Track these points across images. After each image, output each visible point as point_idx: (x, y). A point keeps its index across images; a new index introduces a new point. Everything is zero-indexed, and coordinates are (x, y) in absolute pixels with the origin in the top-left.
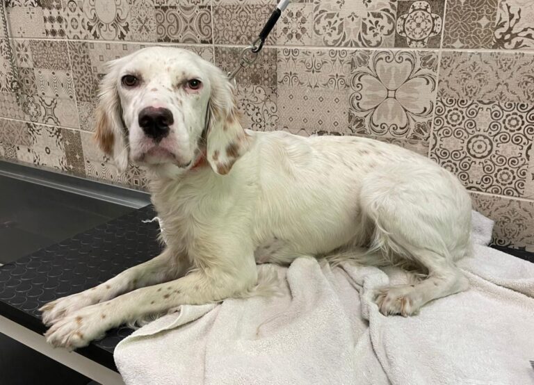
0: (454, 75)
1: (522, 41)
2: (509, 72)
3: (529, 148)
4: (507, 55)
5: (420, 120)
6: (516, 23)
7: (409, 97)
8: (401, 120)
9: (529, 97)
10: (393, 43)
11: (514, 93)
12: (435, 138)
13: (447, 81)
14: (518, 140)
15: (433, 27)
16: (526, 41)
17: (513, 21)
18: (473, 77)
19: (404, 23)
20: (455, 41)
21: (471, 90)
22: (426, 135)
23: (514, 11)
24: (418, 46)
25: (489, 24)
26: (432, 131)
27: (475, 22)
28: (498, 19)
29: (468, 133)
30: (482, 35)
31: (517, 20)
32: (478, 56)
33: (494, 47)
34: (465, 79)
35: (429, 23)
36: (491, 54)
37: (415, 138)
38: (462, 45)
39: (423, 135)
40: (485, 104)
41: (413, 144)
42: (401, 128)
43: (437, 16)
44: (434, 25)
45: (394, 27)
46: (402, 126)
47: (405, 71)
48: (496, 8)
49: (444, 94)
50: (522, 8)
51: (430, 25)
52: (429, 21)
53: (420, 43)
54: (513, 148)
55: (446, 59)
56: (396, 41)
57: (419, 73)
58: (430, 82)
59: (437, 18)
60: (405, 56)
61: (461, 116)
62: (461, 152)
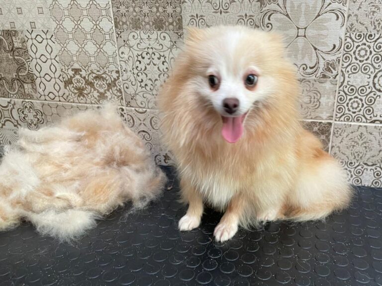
5: (330, 58)
8: (311, 60)
12: (343, 75)
22: (335, 72)
26: (340, 70)
29: (374, 68)
37: (324, 76)
39: (332, 73)
41: (322, 83)
42: (311, 68)
46: (312, 66)
49: (353, 30)
61: (369, 51)
62: (367, 87)
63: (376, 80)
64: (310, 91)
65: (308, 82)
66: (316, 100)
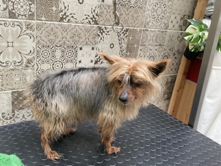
0: (43, 34)
1: (70, 19)
2: (66, 33)
3: (76, 64)
4: (65, 25)
5: (29, 57)
6: (67, 11)
7: (21, 46)
8: (18, 59)
9: (74, 43)
10: (8, 15)
11: (69, 42)
12: (37, 65)
13: (40, 37)
14: (72, 61)
15: (30, 9)
16: (72, 19)
17: (66, 10)
18: (52, 35)
19: (13, 5)
20: (42, 17)
21: (52, 41)
22: (32, 64)
23: (66, 5)
24: (23, 18)
25: (56, 10)
26: (35, 62)
27: (50, 8)
28: (60, 8)
29: (52, 61)
30: (54, 15)
31: (68, 10)
32: (53, 25)
33: (60, 21)
34: (49, 36)
35: (27, 7)
36: (59, 24)
37: (27, 66)
38: (45, 19)
39: (31, 64)
40: (58, 47)
41: (26, 70)
42: (18, 63)
43: (32, 3)
44: (30, 8)
45: (7, 7)
46: (19, 62)
47: (17, 32)
48: (59, 3)
49: (39, 43)
50: (69, 4)
51: (28, 7)
52: (27, 5)
53: (24, 17)
54: (70, 65)
55: (38, 26)
56: (9, 14)
57: (25, 33)
58: (32, 37)
59: (31, 4)
60: (16, 24)
61: (49, 53)
62: (50, 70)
63: (54, 66)
64: (19, 75)
65: (18, 70)
66: (24, 79)
